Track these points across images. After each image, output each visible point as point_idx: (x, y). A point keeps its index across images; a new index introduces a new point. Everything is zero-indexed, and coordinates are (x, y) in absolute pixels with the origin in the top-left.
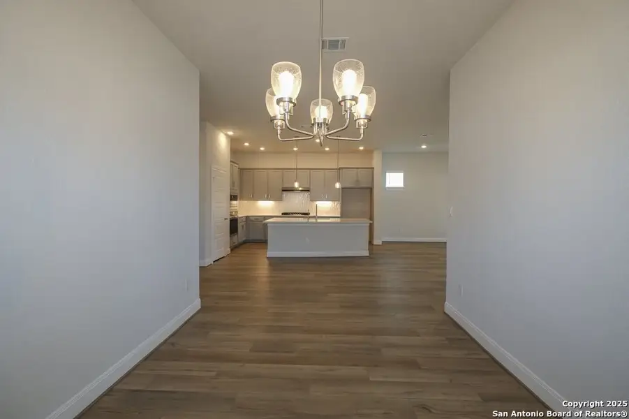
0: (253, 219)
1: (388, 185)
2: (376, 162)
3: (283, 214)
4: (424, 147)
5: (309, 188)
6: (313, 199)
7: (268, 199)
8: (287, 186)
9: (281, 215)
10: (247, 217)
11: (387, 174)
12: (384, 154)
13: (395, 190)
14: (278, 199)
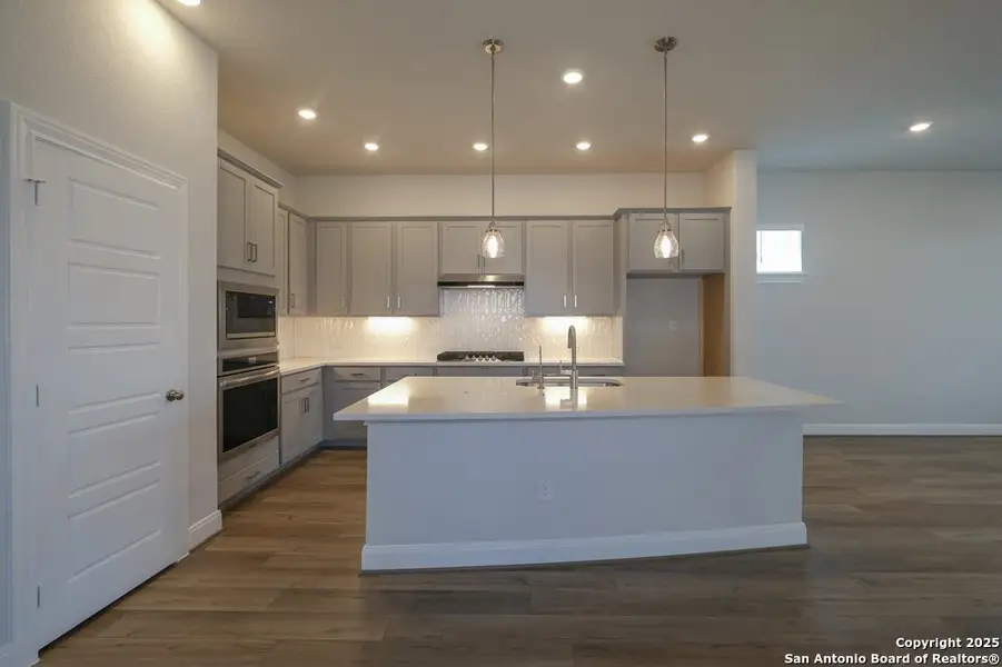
0: (346, 374)
1: (761, 268)
2: (736, 187)
3: (441, 357)
4: (920, 128)
5: (523, 277)
6: (534, 312)
7: (392, 311)
8: (453, 269)
9: (432, 360)
10: (326, 370)
11: (758, 233)
12: (764, 172)
13: (779, 282)
14: (429, 311)
